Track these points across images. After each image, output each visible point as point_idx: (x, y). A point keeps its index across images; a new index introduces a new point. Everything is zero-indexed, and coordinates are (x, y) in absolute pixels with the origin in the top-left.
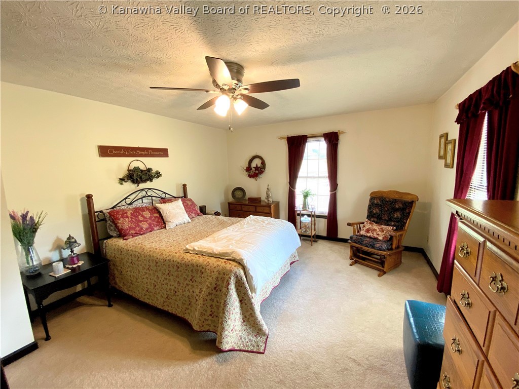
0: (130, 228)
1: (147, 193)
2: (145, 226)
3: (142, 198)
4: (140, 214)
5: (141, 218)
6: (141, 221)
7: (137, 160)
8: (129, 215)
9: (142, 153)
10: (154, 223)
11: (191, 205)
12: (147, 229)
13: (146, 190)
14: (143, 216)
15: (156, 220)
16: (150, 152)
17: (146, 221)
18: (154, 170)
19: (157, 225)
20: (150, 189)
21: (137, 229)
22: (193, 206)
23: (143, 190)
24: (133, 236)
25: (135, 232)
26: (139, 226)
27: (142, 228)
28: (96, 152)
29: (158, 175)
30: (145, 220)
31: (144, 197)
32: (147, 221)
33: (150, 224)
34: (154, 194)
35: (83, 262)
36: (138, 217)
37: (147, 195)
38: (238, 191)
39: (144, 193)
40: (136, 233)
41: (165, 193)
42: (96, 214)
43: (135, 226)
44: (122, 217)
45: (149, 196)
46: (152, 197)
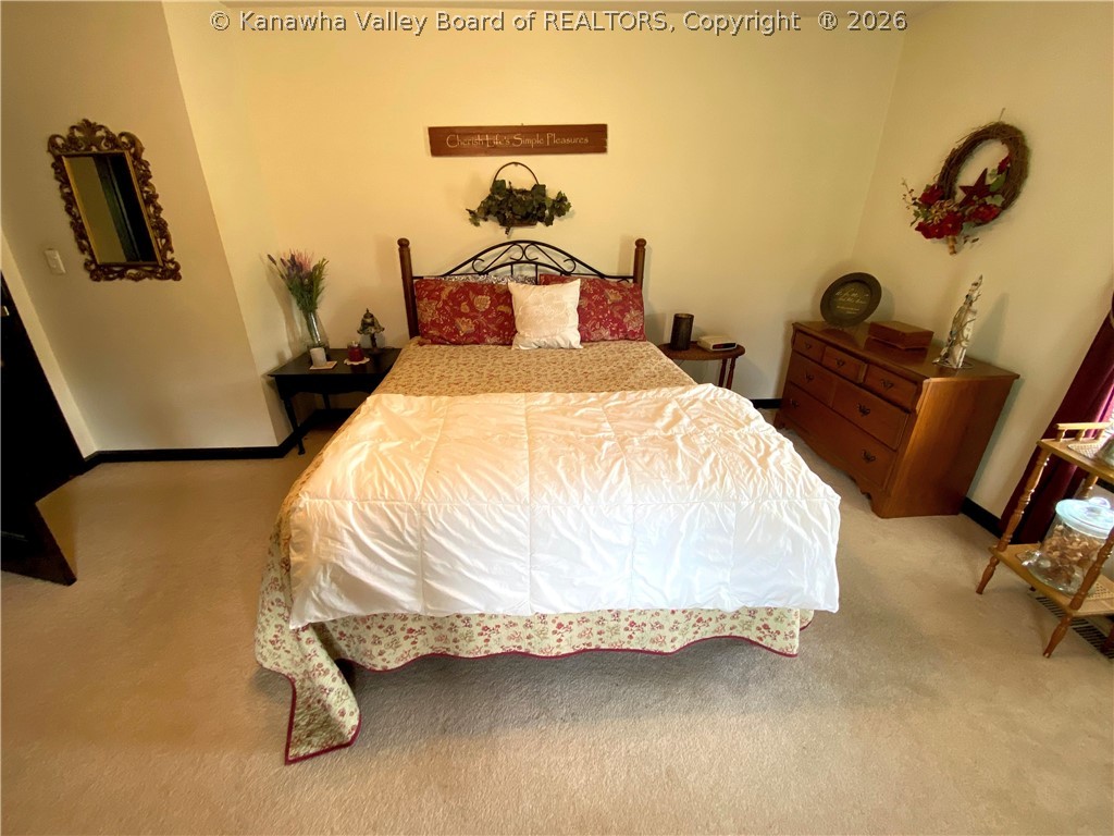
0: (433, 323)
1: (524, 253)
2: (465, 327)
3: (511, 264)
4: (467, 298)
5: (465, 308)
6: (461, 315)
7: (516, 164)
8: (444, 295)
9: (529, 141)
10: (492, 326)
11: (614, 304)
12: (467, 335)
13: (524, 245)
14: (471, 305)
15: (499, 321)
16: (551, 139)
17: (473, 318)
18: (552, 194)
19: (495, 334)
20: (533, 243)
21: (447, 329)
22: (618, 308)
23: (514, 243)
24: (434, 343)
25: (438, 334)
26: (453, 323)
27: (457, 331)
28: (423, 143)
29: (561, 206)
30: (473, 313)
31: (518, 262)
32: (475, 317)
33: (478, 327)
34: (542, 259)
35: (368, 360)
36: (459, 304)
37: (524, 259)
38: (851, 287)
39: (516, 253)
40: (439, 337)
41: (573, 259)
42: (415, 281)
43: (445, 321)
44: (429, 297)
45: (530, 262)
46: (537, 264)
